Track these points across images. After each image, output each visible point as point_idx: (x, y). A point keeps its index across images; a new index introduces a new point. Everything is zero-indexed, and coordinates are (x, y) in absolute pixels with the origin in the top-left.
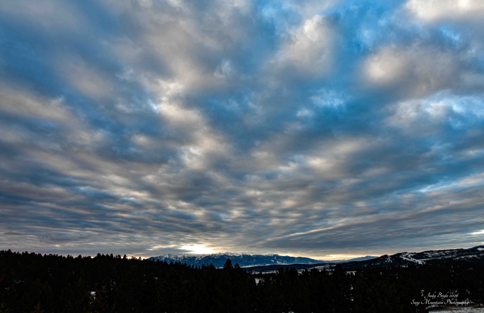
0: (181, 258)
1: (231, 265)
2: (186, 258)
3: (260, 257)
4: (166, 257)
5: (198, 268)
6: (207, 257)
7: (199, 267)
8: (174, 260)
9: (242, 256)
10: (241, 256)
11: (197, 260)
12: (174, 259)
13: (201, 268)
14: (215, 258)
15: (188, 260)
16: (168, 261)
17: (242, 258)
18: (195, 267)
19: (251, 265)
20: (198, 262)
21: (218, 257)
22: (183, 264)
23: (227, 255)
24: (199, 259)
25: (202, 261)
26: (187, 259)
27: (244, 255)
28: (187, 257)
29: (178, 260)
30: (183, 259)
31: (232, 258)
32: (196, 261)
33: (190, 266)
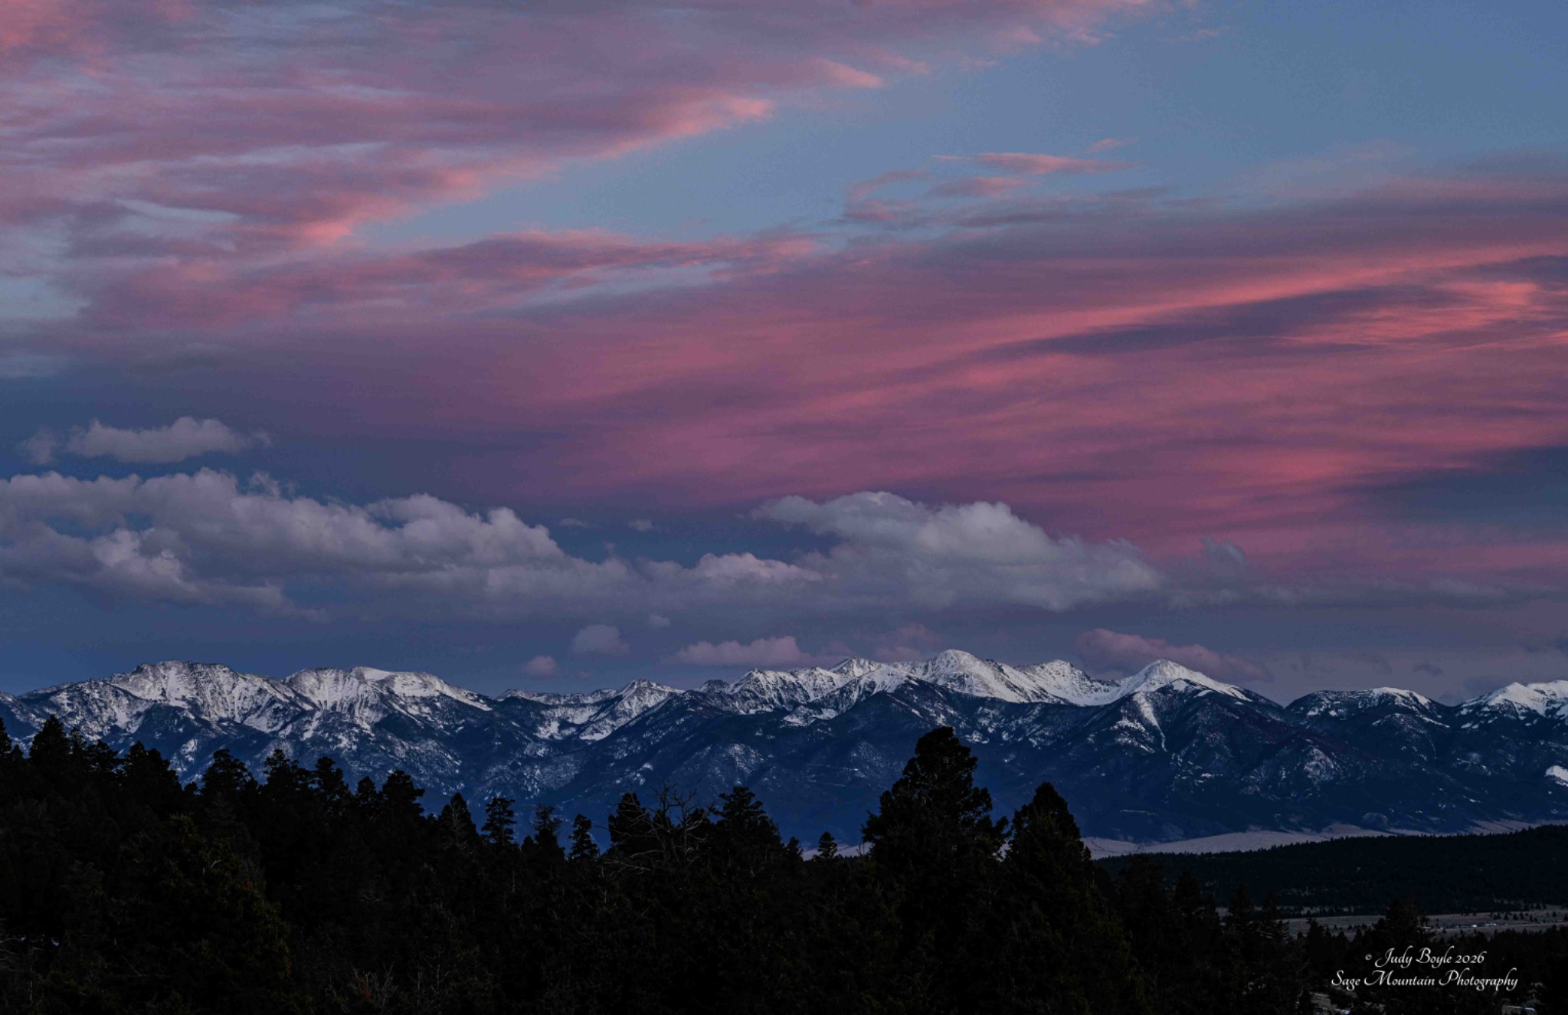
0: (351, 707)
1: (969, 807)
2: (414, 711)
3: (1391, 726)
4: (155, 695)
5: (566, 843)
6: (681, 711)
7: (583, 824)
8: (263, 739)
9: (1157, 710)
10: (1136, 714)
11: (551, 742)
12: (262, 724)
13: (602, 841)
14: (795, 721)
15: (449, 741)
16: (192, 745)
17: (1149, 727)
18: (521, 831)
19: (1275, 828)
20: (569, 769)
21: (829, 714)
22: (366, 784)
23: (944, 689)
24: (581, 728)
25: (621, 754)
26: (428, 731)
27: (1181, 695)
28: (428, 701)
29: (314, 740)
30: (376, 727)
31: (1020, 731)
32: (544, 761)
33: (465, 817)
